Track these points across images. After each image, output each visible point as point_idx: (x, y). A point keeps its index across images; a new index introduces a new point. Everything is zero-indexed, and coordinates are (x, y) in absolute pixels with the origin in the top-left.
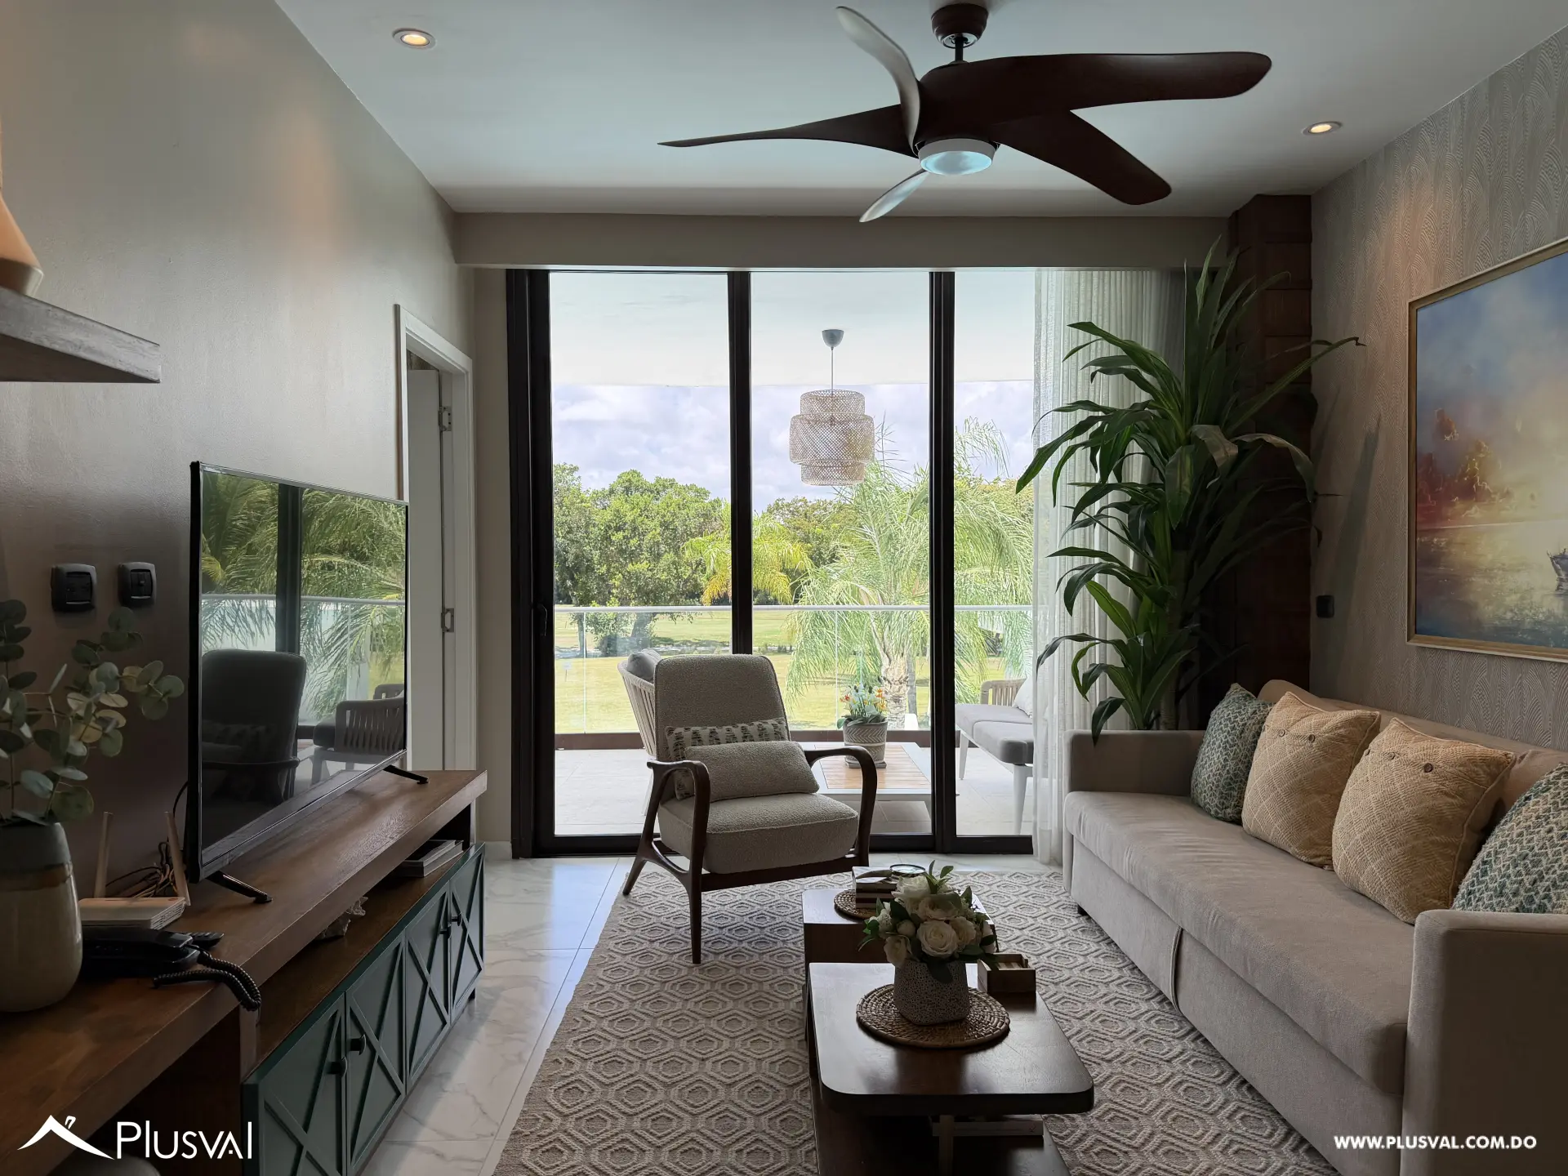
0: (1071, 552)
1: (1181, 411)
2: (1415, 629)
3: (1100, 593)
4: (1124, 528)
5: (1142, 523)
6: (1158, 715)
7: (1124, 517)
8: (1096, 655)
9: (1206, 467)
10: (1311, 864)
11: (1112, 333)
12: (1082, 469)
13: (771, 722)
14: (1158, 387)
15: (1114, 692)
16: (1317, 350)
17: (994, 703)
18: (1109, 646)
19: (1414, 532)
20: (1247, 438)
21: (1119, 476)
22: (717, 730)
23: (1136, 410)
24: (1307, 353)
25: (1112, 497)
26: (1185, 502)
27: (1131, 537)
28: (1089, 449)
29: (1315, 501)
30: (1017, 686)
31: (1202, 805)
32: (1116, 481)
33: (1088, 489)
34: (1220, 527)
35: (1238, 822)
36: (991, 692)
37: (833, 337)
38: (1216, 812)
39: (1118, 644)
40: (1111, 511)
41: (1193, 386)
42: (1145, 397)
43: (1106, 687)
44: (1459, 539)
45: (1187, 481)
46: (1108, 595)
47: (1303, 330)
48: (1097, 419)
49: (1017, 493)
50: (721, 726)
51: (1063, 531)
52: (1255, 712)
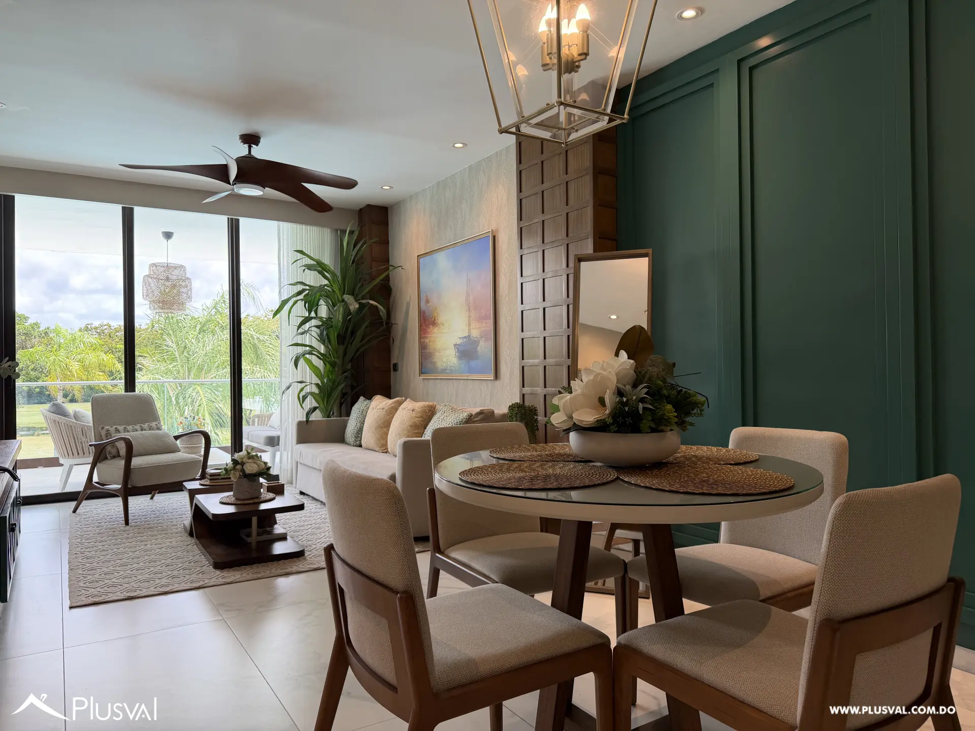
0: (297, 345)
1: (340, 289)
2: (422, 372)
3: (309, 362)
4: (318, 336)
5: (325, 333)
6: (333, 413)
7: (318, 331)
8: (308, 389)
9: (347, 312)
10: (383, 452)
11: (312, 255)
12: (300, 310)
13: (154, 423)
14: (330, 278)
15: (315, 404)
16: (391, 268)
17: (258, 425)
18: (313, 385)
19: (420, 338)
20: (364, 301)
21: (316, 313)
22: (127, 427)
23: (322, 287)
24: (387, 269)
25: (314, 322)
26: (340, 324)
27: (322, 339)
28: (303, 302)
29: (392, 326)
30: (270, 416)
31: (348, 442)
32: (315, 316)
33: (303, 318)
34: (355, 337)
35: (360, 446)
36: (256, 419)
37: (168, 235)
38: (353, 444)
39: (317, 385)
40: (313, 329)
41: (344, 278)
42: (326, 282)
43: (310, 403)
44: (432, 339)
45: (341, 317)
46: (312, 363)
47: (387, 260)
48: (306, 290)
49: (273, 318)
50: (129, 425)
51: (293, 336)
52: (367, 405)
